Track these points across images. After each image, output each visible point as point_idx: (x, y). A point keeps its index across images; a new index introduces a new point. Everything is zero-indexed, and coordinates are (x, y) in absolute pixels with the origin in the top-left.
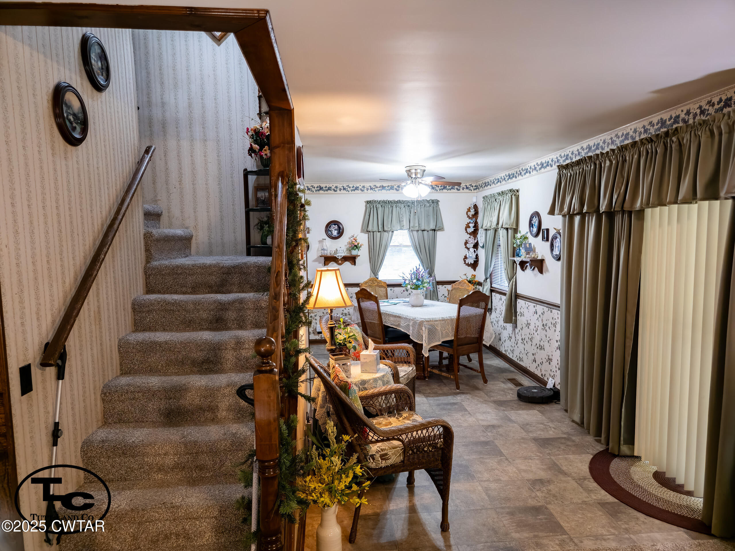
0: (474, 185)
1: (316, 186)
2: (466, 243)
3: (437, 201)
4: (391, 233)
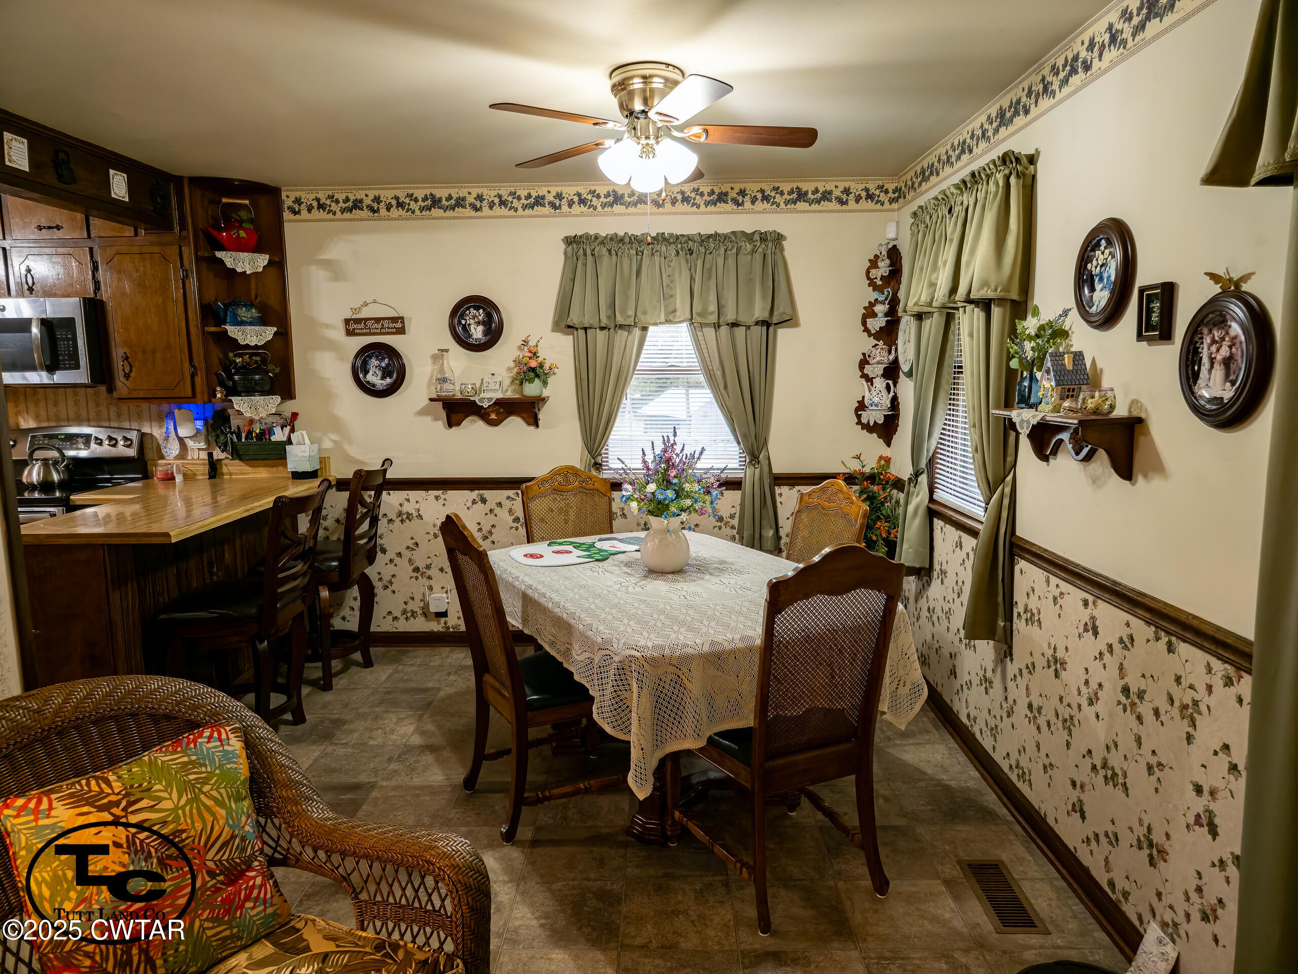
0: (891, 187)
1: (419, 194)
2: (864, 362)
3: (778, 238)
4: (637, 332)
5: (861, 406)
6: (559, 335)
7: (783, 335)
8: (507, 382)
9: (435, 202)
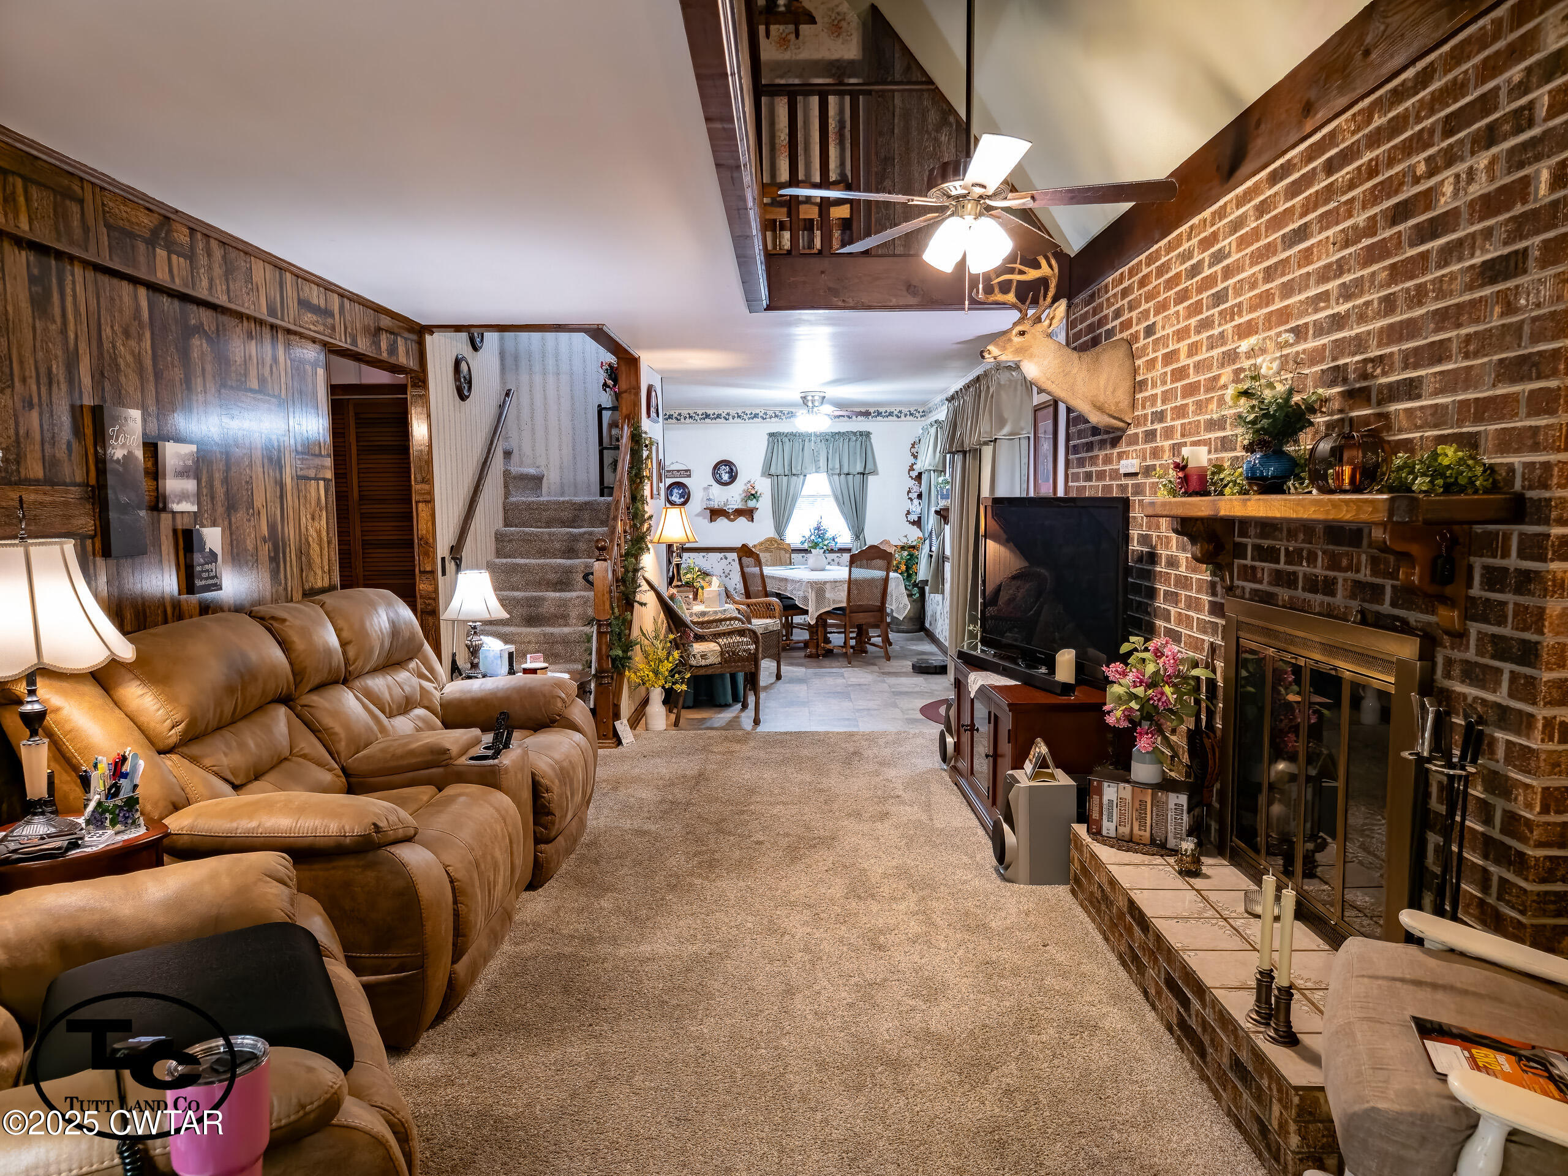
0: (921, 410)
1: (700, 412)
2: (909, 492)
3: (868, 434)
4: (802, 477)
5: (908, 513)
6: (764, 479)
7: (871, 478)
8: (739, 500)
9: (707, 416)
